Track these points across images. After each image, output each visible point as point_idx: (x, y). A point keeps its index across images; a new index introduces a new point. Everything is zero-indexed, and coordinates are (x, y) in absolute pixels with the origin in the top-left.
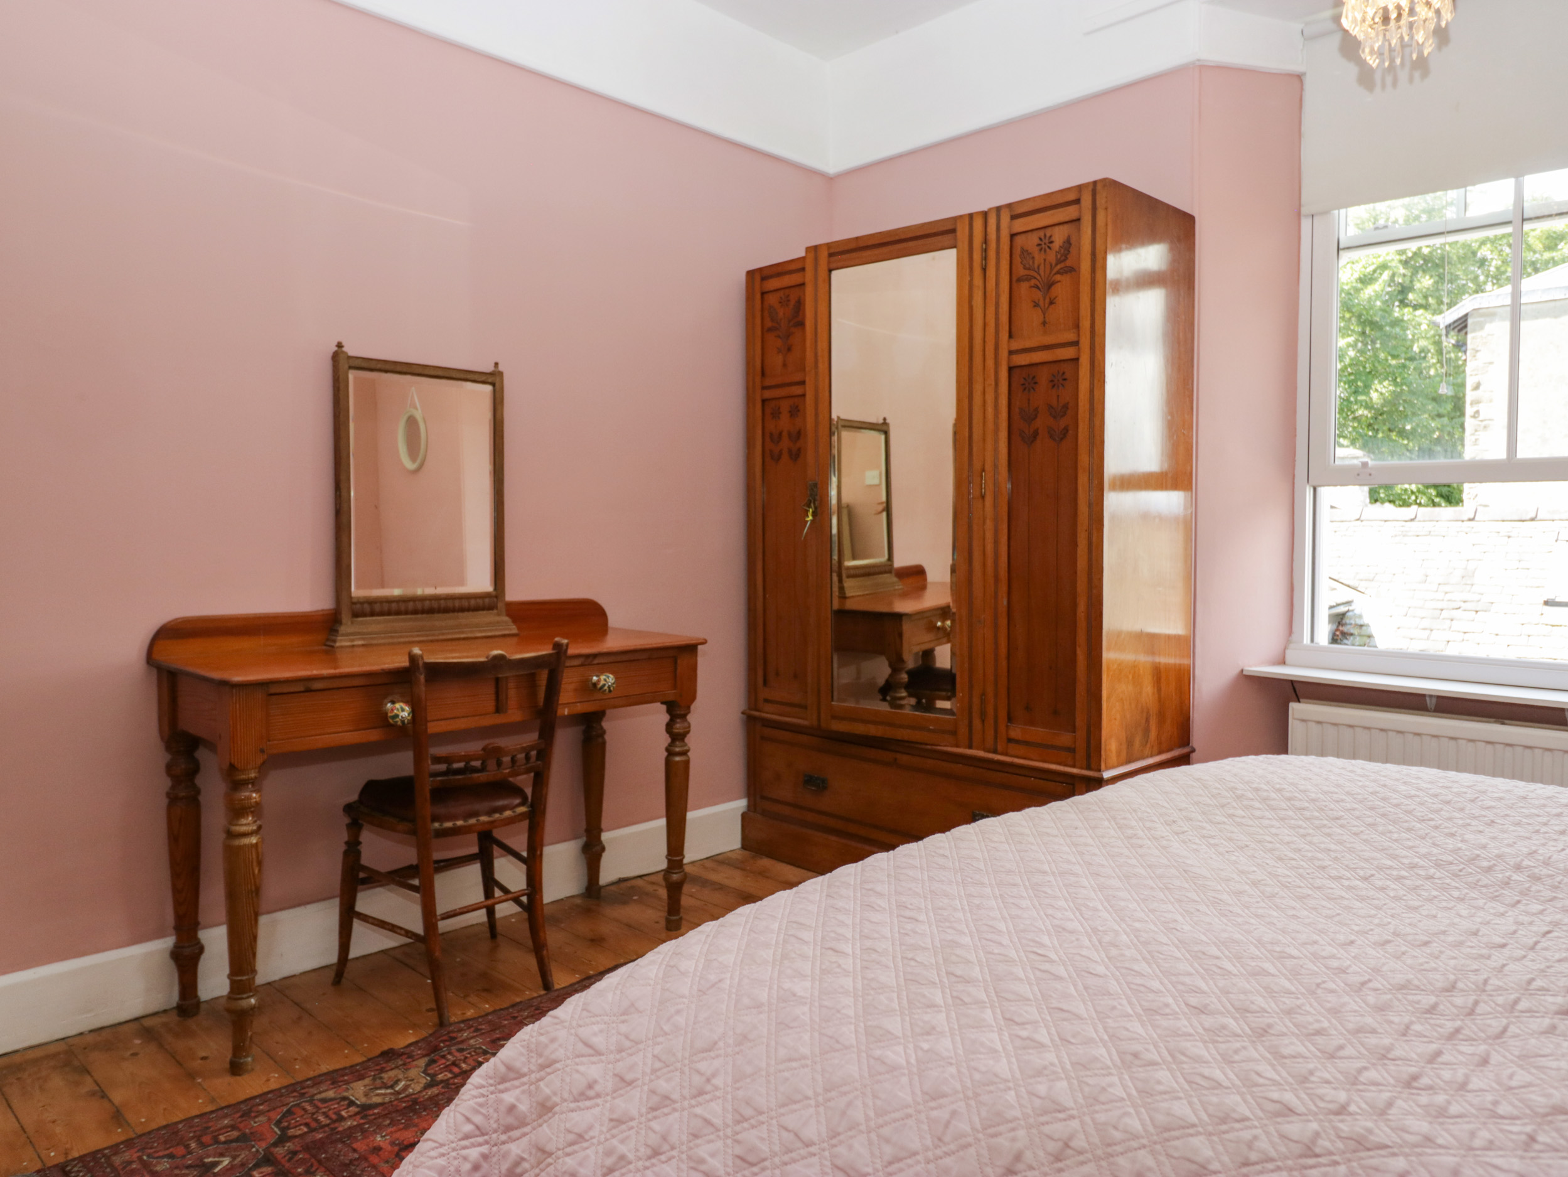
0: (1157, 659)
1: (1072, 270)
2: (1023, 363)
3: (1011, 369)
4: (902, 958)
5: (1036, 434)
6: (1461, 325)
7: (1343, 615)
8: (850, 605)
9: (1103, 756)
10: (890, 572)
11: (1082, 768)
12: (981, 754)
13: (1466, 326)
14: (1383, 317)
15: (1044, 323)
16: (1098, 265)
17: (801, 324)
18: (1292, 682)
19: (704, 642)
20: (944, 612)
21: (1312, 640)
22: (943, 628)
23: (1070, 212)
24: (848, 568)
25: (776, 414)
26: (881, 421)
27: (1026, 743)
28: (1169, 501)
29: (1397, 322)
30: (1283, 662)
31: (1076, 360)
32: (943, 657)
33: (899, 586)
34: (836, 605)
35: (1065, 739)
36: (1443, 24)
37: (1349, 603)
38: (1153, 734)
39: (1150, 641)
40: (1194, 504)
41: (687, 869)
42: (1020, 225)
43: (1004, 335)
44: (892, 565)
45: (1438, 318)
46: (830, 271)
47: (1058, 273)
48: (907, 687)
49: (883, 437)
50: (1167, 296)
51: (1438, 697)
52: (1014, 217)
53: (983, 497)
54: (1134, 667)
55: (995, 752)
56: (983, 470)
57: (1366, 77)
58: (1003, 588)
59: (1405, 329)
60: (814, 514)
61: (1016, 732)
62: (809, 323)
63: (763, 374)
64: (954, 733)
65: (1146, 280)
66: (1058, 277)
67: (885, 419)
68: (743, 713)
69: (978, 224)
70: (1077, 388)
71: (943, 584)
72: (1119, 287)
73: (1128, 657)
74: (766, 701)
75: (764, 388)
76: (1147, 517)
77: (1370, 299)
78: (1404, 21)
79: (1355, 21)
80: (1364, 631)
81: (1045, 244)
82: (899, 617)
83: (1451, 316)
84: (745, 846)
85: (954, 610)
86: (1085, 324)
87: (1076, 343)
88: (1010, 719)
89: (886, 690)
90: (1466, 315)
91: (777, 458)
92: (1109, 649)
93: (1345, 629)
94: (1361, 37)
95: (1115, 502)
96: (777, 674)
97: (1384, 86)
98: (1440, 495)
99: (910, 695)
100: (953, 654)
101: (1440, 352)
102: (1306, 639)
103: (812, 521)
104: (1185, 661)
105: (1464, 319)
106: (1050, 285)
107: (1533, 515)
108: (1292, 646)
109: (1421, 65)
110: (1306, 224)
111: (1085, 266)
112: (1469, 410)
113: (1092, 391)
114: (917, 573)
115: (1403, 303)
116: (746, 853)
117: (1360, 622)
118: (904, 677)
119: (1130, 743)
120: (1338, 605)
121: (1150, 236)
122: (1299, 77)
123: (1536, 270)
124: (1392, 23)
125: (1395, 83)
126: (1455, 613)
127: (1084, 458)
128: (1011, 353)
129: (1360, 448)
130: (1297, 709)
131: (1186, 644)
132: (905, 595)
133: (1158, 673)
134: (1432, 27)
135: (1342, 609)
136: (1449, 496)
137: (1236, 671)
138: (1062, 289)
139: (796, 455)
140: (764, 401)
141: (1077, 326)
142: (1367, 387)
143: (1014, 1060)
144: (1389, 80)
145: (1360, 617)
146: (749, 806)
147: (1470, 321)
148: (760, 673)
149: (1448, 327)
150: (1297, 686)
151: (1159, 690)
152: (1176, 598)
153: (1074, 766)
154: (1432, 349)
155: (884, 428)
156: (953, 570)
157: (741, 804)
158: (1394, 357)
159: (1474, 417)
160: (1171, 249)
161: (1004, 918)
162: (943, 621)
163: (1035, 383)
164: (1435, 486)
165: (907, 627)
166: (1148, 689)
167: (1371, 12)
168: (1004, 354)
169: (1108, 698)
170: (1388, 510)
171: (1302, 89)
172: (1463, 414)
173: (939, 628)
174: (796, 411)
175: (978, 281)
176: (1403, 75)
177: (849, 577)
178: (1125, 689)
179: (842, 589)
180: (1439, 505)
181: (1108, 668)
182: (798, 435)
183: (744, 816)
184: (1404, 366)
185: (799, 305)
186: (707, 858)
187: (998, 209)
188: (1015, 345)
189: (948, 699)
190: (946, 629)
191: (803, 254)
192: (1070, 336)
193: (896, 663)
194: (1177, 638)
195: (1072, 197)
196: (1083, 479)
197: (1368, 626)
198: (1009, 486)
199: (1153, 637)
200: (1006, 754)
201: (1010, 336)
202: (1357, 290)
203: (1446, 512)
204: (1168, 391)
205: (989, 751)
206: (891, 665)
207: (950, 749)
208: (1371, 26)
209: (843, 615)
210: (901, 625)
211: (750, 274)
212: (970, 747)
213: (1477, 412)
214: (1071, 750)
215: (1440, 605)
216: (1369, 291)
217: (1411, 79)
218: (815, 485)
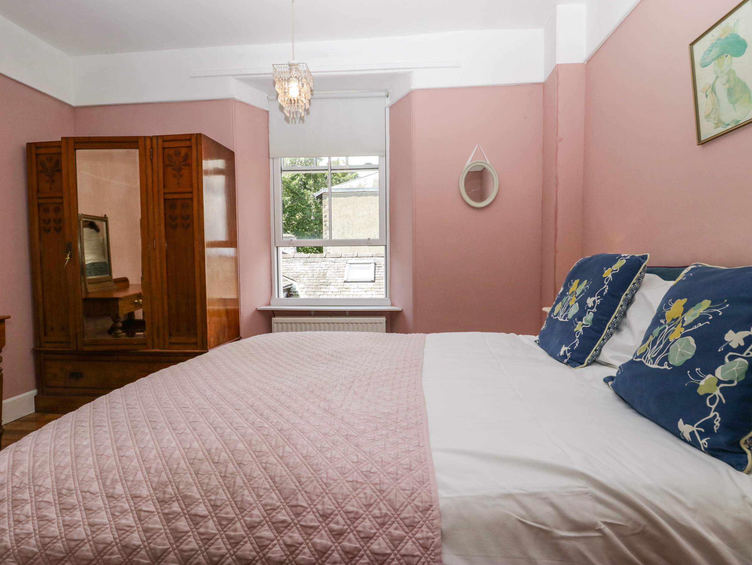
0: (227, 308)
1: (189, 165)
2: (170, 198)
3: (165, 200)
4: (131, 421)
5: (176, 226)
6: (320, 197)
7: (290, 289)
8: (91, 296)
9: (208, 343)
10: (111, 281)
11: (200, 349)
12: (158, 350)
13: (322, 198)
14: (298, 192)
15: (178, 184)
16: (200, 165)
17: (60, 171)
18: (273, 311)
19: (9, 317)
20: (139, 296)
21: (278, 297)
22: (138, 303)
23: (187, 143)
24: (89, 280)
25: (46, 210)
26: (104, 216)
27: (178, 344)
28: (229, 251)
29: (303, 194)
30: (269, 305)
31: (192, 199)
32: (139, 314)
33: (116, 286)
34: (84, 296)
35: (193, 340)
36: (307, 108)
37: (291, 285)
38: (226, 334)
39: (224, 301)
40: (237, 252)
41: (4, 428)
42: (166, 145)
43: (161, 187)
44: (112, 278)
45: (314, 194)
46: (75, 149)
47: (183, 165)
48: (122, 328)
49: (104, 223)
50: (226, 179)
51: (315, 311)
52: (164, 141)
53: (155, 249)
54: (218, 311)
55: (164, 349)
56: (154, 239)
57: (287, 119)
58: (165, 285)
59: (305, 196)
60: (70, 256)
61: (173, 340)
62: (64, 172)
63: (38, 191)
64: (145, 344)
65: (218, 172)
66: (183, 167)
67: (105, 215)
68: (32, 349)
69: (148, 142)
70: (193, 210)
71: (138, 285)
72: (207, 173)
73: (216, 307)
74: (46, 342)
75: (39, 198)
76: (221, 257)
77: (294, 185)
78: (296, 104)
79: (282, 100)
80: (296, 293)
81: (178, 154)
82: (117, 299)
83: (317, 194)
84: (36, 411)
85: (143, 295)
86: (195, 186)
87: (192, 193)
88: (170, 335)
89: (112, 331)
90: (322, 194)
91: (48, 231)
92: (209, 306)
93: (290, 293)
94: (284, 106)
95: (209, 251)
96: (52, 329)
97: (292, 123)
98: (317, 249)
99: (123, 332)
100: (144, 313)
101: (316, 205)
102: (276, 297)
103: (69, 259)
104: (238, 308)
105: (321, 195)
106: (180, 169)
107: (340, 256)
108: (272, 299)
109: (302, 119)
110: (271, 161)
111: (194, 165)
112: (324, 224)
113: (198, 211)
114: (124, 281)
115: (305, 188)
116: (38, 414)
117: (295, 291)
118: (120, 324)
119: (218, 338)
120: (288, 285)
121: (218, 157)
122: (267, 112)
123: (340, 183)
124: (293, 104)
125: (295, 122)
126: (322, 286)
127: (197, 236)
128: (165, 193)
129: (293, 234)
130: (275, 319)
131: (236, 301)
132: (119, 290)
133: (227, 312)
134: (304, 108)
135: (289, 287)
136: (320, 250)
137: (254, 309)
138: (185, 171)
139: (58, 230)
140: (39, 205)
141: (192, 186)
142: (295, 214)
143: (177, 441)
144: (293, 121)
145: (295, 289)
146: (38, 393)
147: (323, 196)
148: (42, 330)
149: (317, 197)
150: (274, 312)
151: (228, 318)
152: (233, 286)
153: (197, 349)
154: (314, 203)
155: (105, 219)
156: (142, 279)
157: (34, 392)
158: (303, 205)
159: (325, 226)
160: (226, 163)
161: (171, 400)
162: (138, 300)
163: (176, 206)
164: (316, 247)
165: (120, 303)
166: (224, 318)
167: (286, 99)
168: (162, 193)
169: (209, 323)
170: (303, 254)
171: (268, 116)
172: (322, 225)
173: (136, 303)
174: (57, 210)
175: (149, 164)
176: (297, 121)
177: (90, 283)
178: (215, 319)
179: (86, 289)
180: (317, 253)
181: (209, 312)
182: (59, 221)
183: (35, 397)
184: (305, 208)
185: (58, 163)
186: (15, 421)
187: (157, 137)
188: (166, 191)
189: (142, 332)
190: (140, 303)
191: (60, 140)
192: (189, 190)
193: (116, 319)
194: (234, 299)
195: (188, 138)
196: (196, 243)
197: (297, 292)
198: (166, 245)
199: (225, 300)
200: (169, 349)
201: (164, 187)
202: (291, 182)
203: (319, 255)
204: (227, 213)
205: (161, 349)
206: (113, 320)
207: (144, 351)
208: (287, 103)
209: (87, 300)
210: (118, 303)
211: (29, 145)
212: (153, 348)
213: (326, 224)
214: (196, 344)
215: (317, 284)
216: (294, 182)
217: (300, 123)
218: (70, 243)
